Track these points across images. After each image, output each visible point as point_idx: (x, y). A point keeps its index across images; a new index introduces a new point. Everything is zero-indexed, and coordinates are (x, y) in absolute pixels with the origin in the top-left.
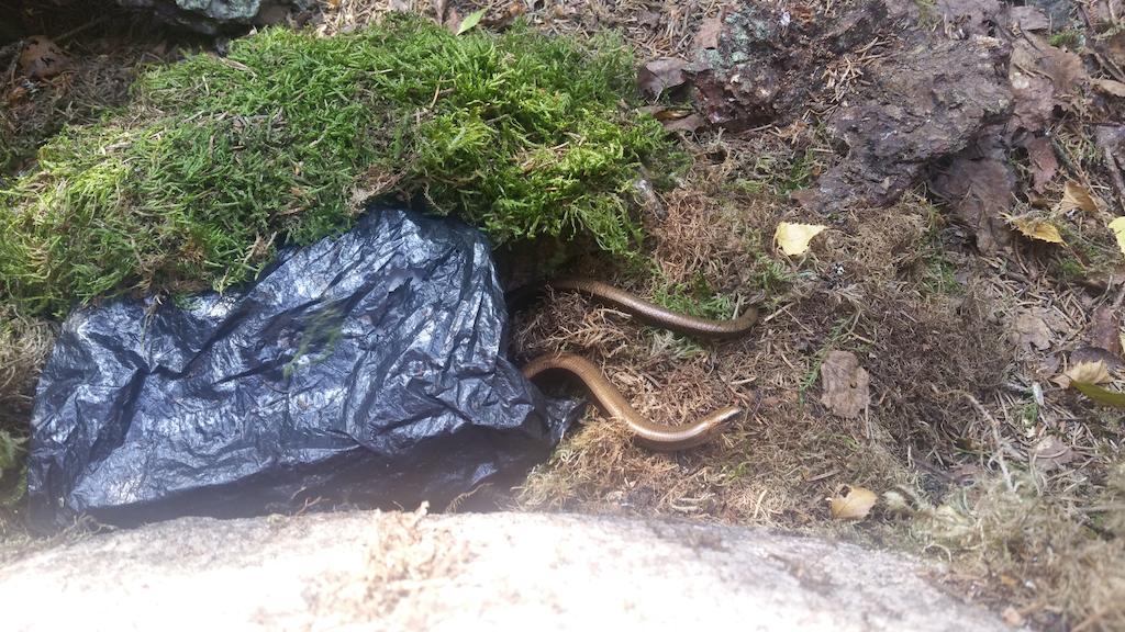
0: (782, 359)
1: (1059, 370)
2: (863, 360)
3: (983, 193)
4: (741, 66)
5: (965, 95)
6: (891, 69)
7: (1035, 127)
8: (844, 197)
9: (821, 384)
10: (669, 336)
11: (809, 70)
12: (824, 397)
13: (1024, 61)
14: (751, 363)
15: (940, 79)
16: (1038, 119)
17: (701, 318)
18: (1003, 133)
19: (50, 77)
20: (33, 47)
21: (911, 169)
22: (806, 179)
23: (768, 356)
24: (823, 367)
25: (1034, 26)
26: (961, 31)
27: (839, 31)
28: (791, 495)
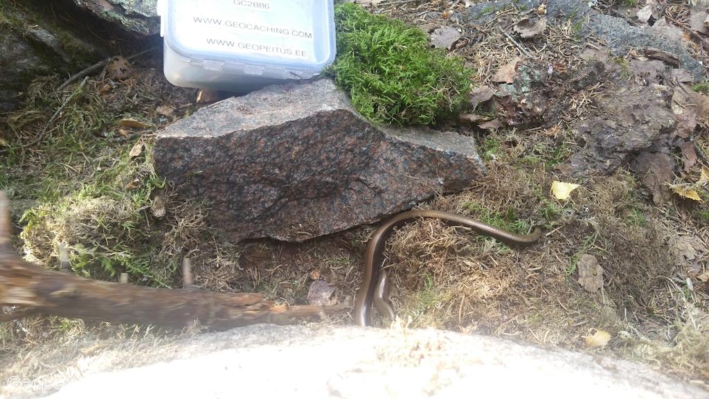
0: (556, 258)
1: (701, 272)
2: (600, 261)
3: (657, 172)
4: (526, 94)
5: (650, 116)
6: (608, 100)
7: (685, 135)
8: (585, 170)
9: (578, 273)
10: (494, 241)
11: (562, 98)
12: (580, 280)
13: (680, 99)
14: (538, 259)
15: (637, 107)
16: (688, 131)
17: (510, 232)
18: (668, 138)
19: (123, 79)
20: (116, 62)
21: (622, 156)
22: (561, 159)
23: (548, 256)
24: (579, 263)
25: (685, 80)
26: (644, 81)
27: (579, 78)
28: (562, 333)
